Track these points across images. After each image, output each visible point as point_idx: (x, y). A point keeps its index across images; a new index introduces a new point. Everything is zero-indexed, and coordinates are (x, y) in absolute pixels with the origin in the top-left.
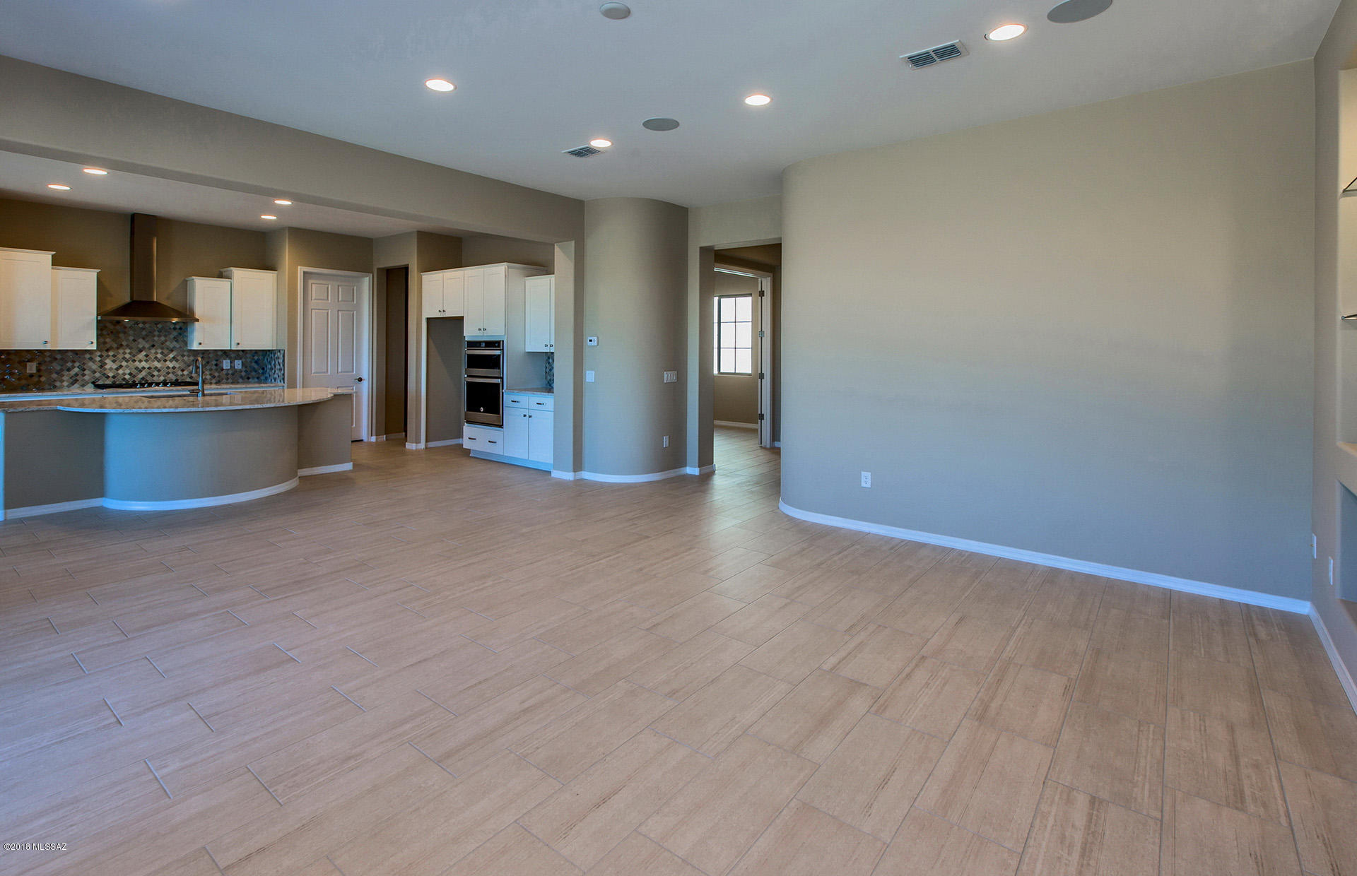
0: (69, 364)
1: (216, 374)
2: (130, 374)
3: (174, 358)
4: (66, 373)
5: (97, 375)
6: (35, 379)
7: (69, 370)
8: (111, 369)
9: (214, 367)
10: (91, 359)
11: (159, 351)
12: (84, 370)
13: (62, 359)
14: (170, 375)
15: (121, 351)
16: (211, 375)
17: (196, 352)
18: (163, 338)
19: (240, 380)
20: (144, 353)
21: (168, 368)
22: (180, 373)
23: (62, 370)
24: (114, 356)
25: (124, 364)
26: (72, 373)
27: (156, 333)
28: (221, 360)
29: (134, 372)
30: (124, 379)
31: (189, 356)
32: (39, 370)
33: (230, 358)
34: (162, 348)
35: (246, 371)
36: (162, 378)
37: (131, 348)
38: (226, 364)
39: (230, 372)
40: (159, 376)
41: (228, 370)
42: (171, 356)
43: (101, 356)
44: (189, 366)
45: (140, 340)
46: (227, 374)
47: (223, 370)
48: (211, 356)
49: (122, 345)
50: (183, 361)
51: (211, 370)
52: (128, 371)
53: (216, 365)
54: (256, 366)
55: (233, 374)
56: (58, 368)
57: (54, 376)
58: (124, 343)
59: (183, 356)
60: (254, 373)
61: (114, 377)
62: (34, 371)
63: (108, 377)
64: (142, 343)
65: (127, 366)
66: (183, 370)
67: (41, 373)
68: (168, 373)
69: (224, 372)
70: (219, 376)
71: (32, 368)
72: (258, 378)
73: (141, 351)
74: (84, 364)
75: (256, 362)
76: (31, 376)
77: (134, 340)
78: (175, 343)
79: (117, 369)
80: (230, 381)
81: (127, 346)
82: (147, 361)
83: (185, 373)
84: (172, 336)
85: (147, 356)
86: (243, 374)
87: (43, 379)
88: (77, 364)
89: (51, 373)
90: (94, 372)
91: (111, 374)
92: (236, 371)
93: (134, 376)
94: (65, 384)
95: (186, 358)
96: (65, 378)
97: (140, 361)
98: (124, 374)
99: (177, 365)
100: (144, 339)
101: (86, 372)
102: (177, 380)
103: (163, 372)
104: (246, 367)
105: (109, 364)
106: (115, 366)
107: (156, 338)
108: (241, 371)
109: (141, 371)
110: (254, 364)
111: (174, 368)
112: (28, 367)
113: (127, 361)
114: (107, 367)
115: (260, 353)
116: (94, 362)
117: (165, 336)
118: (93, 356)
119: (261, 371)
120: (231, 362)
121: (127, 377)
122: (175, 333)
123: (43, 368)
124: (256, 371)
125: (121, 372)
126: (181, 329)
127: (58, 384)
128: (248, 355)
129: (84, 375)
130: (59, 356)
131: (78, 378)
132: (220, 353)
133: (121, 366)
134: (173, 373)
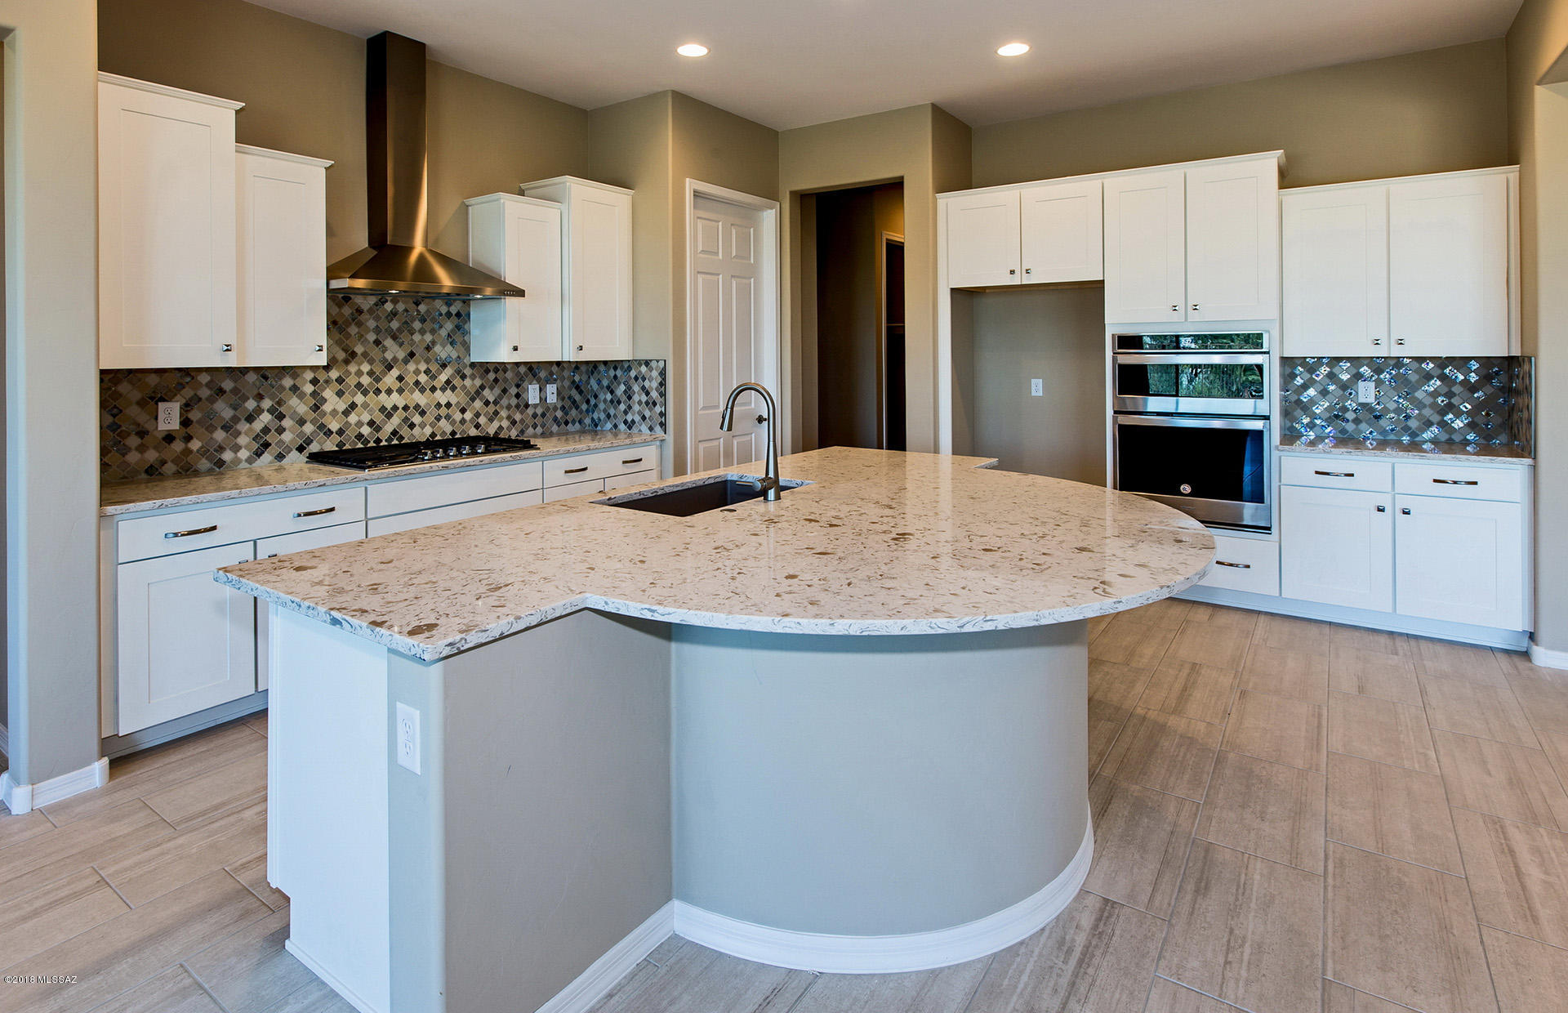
0: (251, 405)
1: (518, 417)
2: (371, 423)
3: (448, 382)
4: (243, 426)
5: (309, 428)
6: (178, 446)
7: (250, 419)
8: (334, 412)
9: (514, 401)
10: (295, 389)
11: (423, 367)
12: (281, 417)
13: (235, 391)
14: (443, 422)
15: (353, 368)
16: (509, 417)
17: (484, 368)
18: (428, 338)
19: (555, 428)
20: (395, 373)
21: (439, 405)
22: (458, 416)
23: (236, 420)
24: (340, 380)
25: (359, 399)
26: (258, 426)
27: (417, 325)
28: (524, 385)
29: (379, 418)
30: (360, 436)
31: (473, 377)
32: (185, 423)
33: (539, 380)
34: (428, 361)
35: (563, 408)
36: (428, 431)
37: (371, 362)
38: (533, 394)
39: (539, 411)
40: (422, 425)
41: (535, 406)
42: (443, 377)
43: (314, 382)
44: (473, 399)
45: (388, 342)
46: (535, 416)
47: (527, 406)
48: (509, 375)
49: (353, 355)
50: (464, 387)
51: (509, 407)
52: (366, 418)
53: (518, 396)
54: (577, 397)
55: (543, 415)
56: (227, 413)
57: (220, 435)
58: (359, 349)
59: (463, 377)
60: (574, 412)
61: (340, 432)
62: (175, 425)
63: (329, 433)
64: (393, 350)
65: (365, 406)
66: (463, 411)
67: (190, 430)
68: (438, 418)
69: (530, 411)
70: (522, 421)
71: (169, 417)
72: (580, 422)
73: (390, 368)
74: (280, 403)
75: (578, 388)
76: (169, 438)
77: (377, 343)
78: (449, 348)
79: (346, 413)
80: (539, 430)
81: (365, 355)
82: (400, 391)
83: (468, 415)
84: (444, 333)
85: (400, 378)
86: (559, 414)
87: (195, 445)
88: (267, 404)
89: (211, 429)
90: (302, 422)
91: (334, 426)
92: (548, 409)
93: (378, 429)
94: (244, 454)
95: (468, 382)
96: (243, 440)
97: (389, 392)
98: (360, 424)
99: (454, 401)
100: (394, 338)
101: (287, 423)
102: (453, 433)
103: (430, 417)
104: (563, 399)
105: (333, 402)
106: (342, 406)
107: (417, 337)
108: (555, 409)
109: (389, 416)
110: (574, 393)
111: (448, 405)
112: (161, 416)
113: (365, 393)
114: (327, 408)
115: (583, 368)
116: (301, 396)
117: (433, 332)
118: (298, 382)
119: (584, 407)
120: (541, 390)
121: (366, 430)
122: (449, 326)
123: (195, 415)
124: (577, 408)
125: (353, 418)
126: (458, 315)
127: (227, 456)
128: (566, 374)
129: (281, 430)
130: (228, 385)
131: (268, 438)
132: (522, 369)
133: (353, 406)
134: (448, 417)
